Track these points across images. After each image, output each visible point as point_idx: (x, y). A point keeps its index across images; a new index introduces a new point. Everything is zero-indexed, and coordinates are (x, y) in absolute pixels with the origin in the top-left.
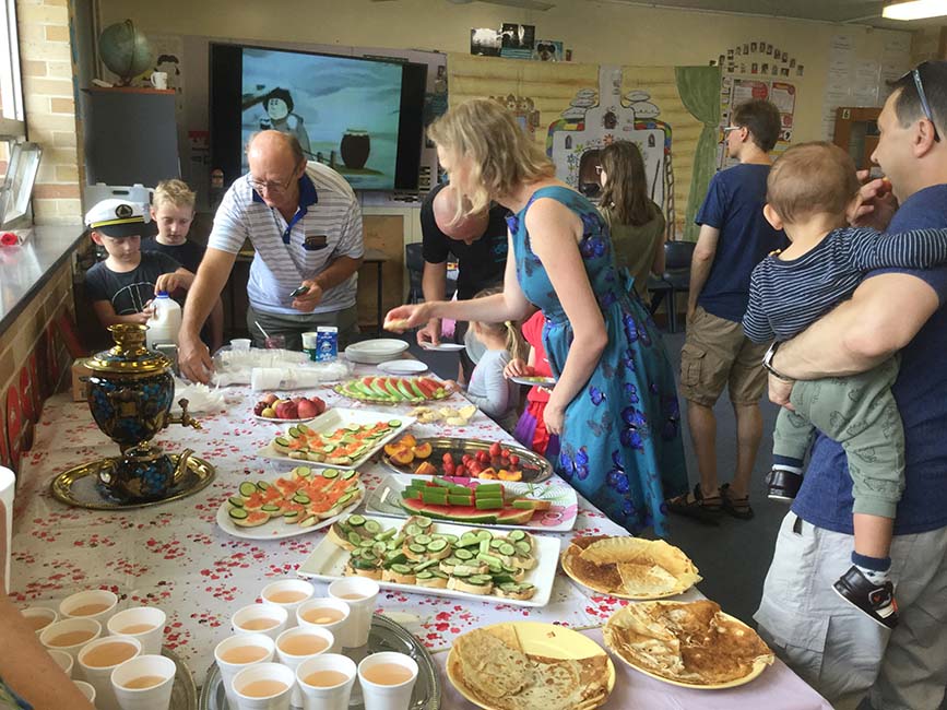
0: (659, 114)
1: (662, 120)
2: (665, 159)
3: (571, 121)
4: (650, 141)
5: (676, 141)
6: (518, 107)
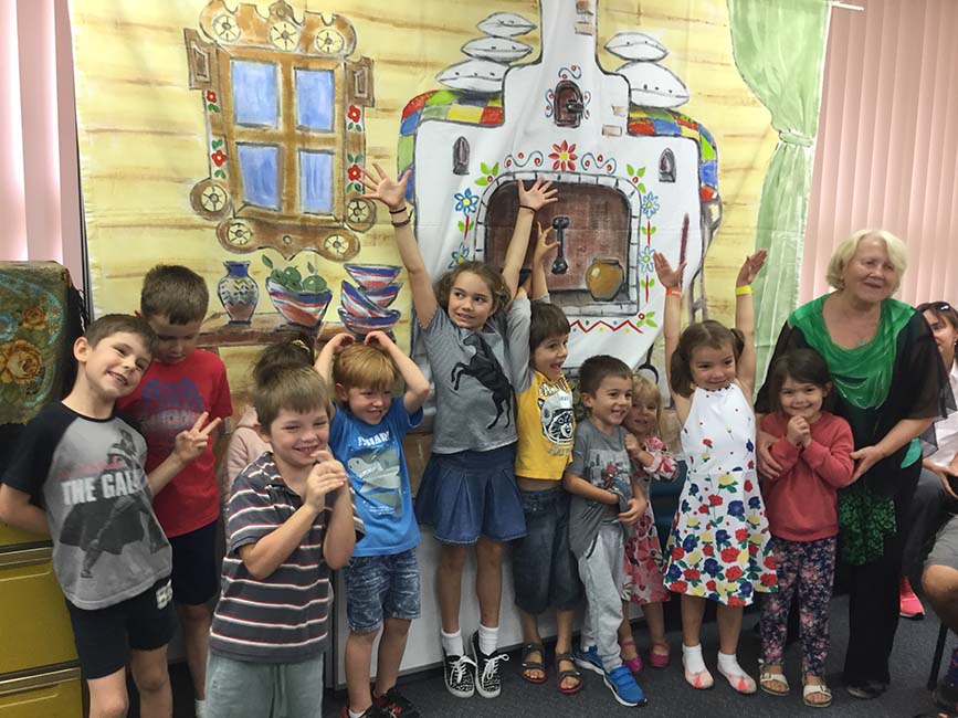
1: (694, 117)
2: (704, 213)
3: (467, 97)
4: (663, 167)
5: (726, 171)
6: (307, 40)
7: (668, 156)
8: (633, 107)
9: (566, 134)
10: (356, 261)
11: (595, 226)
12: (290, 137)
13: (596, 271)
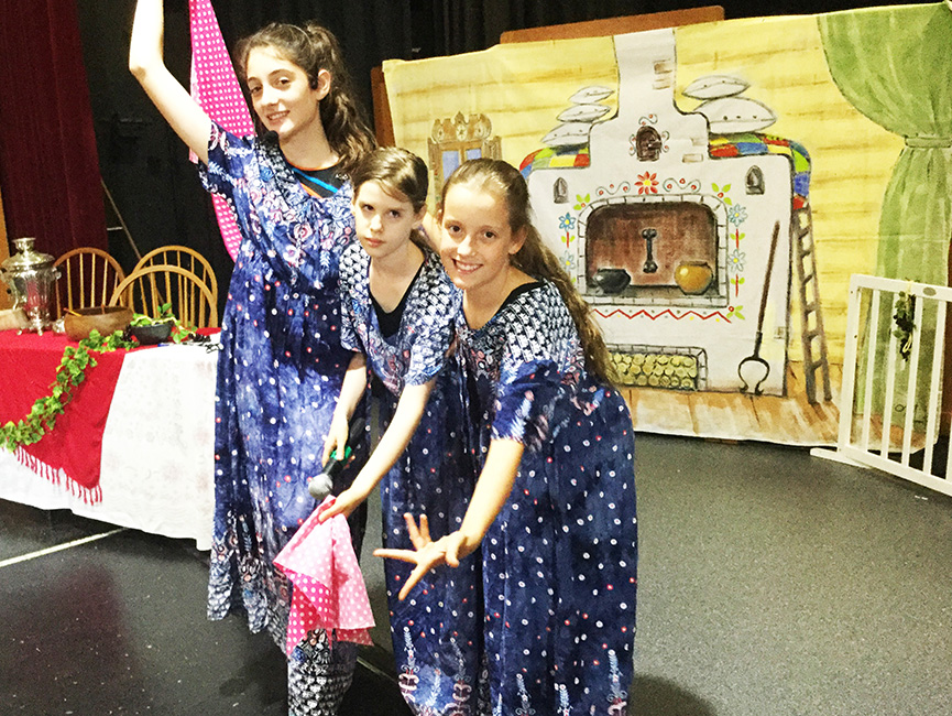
0: (774, 121)
1: (783, 136)
2: (794, 221)
3: (564, 150)
4: (750, 181)
6: (471, 132)
7: (757, 171)
8: (712, 136)
9: (649, 166)
11: (682, 235)
13: (684, 271)
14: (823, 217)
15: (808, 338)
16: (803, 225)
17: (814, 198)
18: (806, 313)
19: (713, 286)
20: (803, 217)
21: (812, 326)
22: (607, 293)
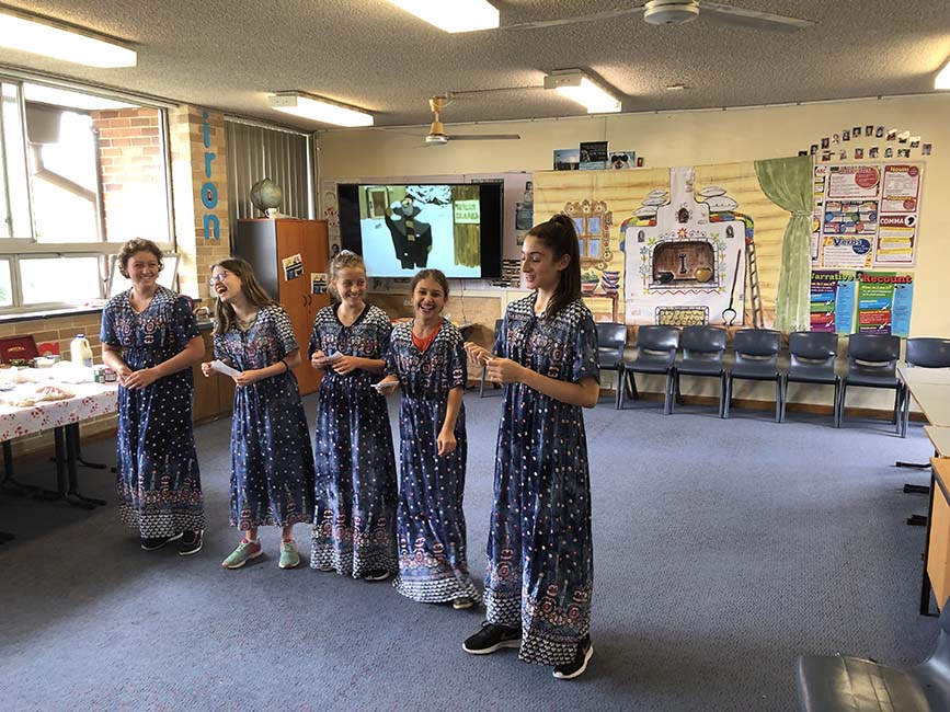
0: (737, 207)
1: (741, 213)
2: (747, 249)
3: (644, 218)
4: (727, 232)
5: (758, 232)
6: (592, 210)
7: (730, 228)
8: (711, 213)
9: (683, 225)
10: (607, 270)
11: (697, 256)
12: (587, 236)
13: (699, 272)
14: (760, 246)
15: (753, 299)
16: (751, 250)
17: (756, 239)
18: (752, 288)
19: (711, 279)
20: (751, 247)
21: (755, 293)
22: (663, 283)
